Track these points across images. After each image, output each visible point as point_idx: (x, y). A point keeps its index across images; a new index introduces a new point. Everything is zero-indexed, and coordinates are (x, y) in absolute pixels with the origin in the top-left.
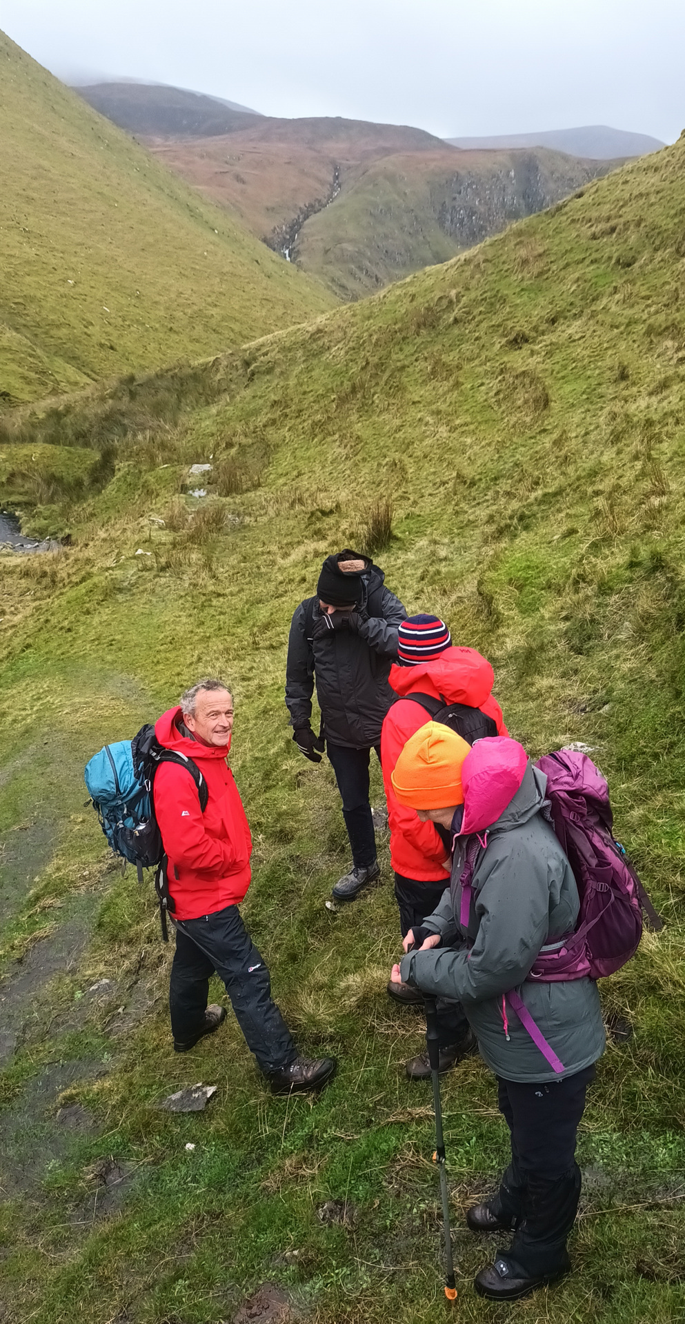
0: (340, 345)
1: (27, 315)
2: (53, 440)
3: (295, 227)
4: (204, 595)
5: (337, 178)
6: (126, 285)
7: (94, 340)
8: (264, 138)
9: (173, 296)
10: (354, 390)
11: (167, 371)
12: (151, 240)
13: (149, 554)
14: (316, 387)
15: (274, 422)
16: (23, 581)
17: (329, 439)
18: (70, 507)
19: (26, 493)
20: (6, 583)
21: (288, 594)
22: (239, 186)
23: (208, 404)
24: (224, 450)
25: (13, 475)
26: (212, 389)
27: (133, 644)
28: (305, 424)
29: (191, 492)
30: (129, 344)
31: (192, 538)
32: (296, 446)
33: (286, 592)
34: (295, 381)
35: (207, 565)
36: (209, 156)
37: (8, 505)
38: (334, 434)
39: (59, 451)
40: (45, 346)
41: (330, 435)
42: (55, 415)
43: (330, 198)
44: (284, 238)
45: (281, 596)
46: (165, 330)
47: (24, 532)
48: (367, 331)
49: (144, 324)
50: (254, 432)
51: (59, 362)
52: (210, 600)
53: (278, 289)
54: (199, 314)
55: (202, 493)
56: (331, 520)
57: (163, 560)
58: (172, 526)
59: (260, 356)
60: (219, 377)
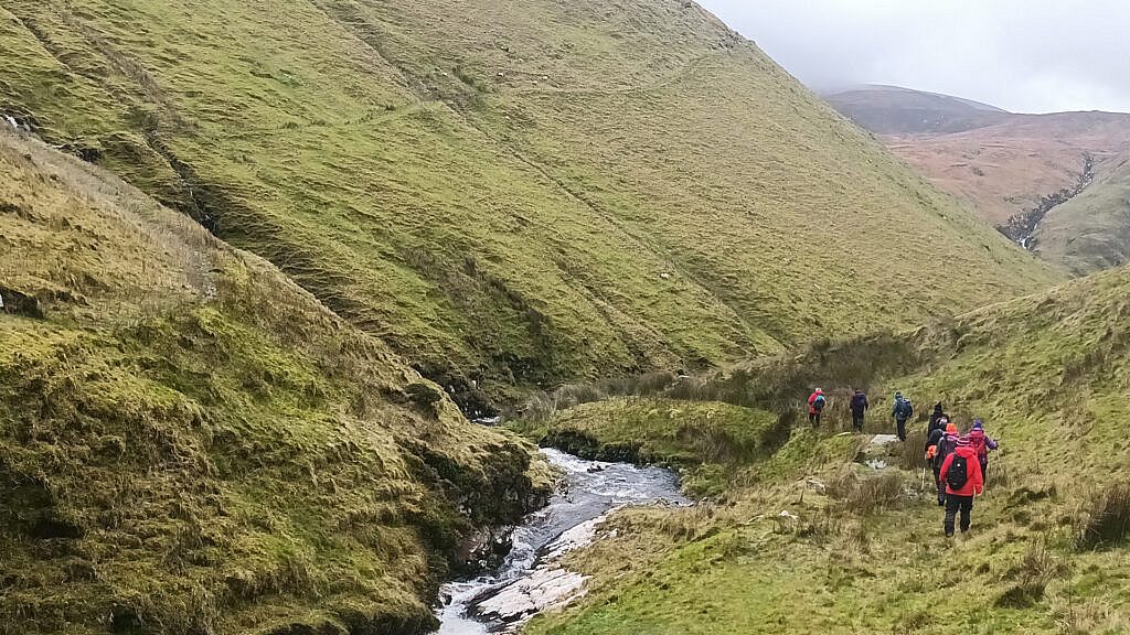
0: (1075, 315)
1: (738, 288)
2: (731, 400)
3: (1035, 217)
4: (846, 571)
5: (1089, 168)
6: (843, 265)
7: (800, 315)
8: (1009, 133)
9: (890, 276)
10: (1089, 362)
11: (866, 339)
12: (874, 223)
13: (794, 517)
14: (1039, 358)
15: (980, 395)
16: (660, 536)
17: (1049, 416)
18: (735, 470)
19: (693, 450)
20: (643, 537)
21: (959, 584)
22: (976, 178)
23: (906, 374)
24: (917, 422)
25: (684, 430)
26: (913, 359)
27: (731, 615)
28: (1021, 398)
29: (868, 462)
30: (836, 320)
31: (851, 507)
32: (1006, 422)
33: (957, 581)
34: (1014, 352)
35: (861, 538)
36: (946, 150)
37: (674, 460)
38: (1058, 410)
39: (737, 411)
40: (749, 318)
41: (1051, 411)
42: (740, 376)
43: (1079, 189)
44: (1022, 228)
45: (950, 585)
46: (876, 309)
47: (684, 488)
48: (1111, 298)
49: (854, 302)
50: (955, 405)
51: (761, 333)
52: (852, 578)
53: (1009, 276)
54: (916, 296)
55: (881, 465)
56: (1041, 505)
57: (806, 526)
58: (832, 492)
59: (974, 326)
60: (922, 347)
